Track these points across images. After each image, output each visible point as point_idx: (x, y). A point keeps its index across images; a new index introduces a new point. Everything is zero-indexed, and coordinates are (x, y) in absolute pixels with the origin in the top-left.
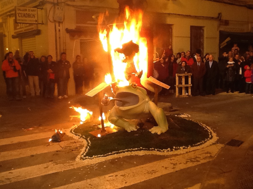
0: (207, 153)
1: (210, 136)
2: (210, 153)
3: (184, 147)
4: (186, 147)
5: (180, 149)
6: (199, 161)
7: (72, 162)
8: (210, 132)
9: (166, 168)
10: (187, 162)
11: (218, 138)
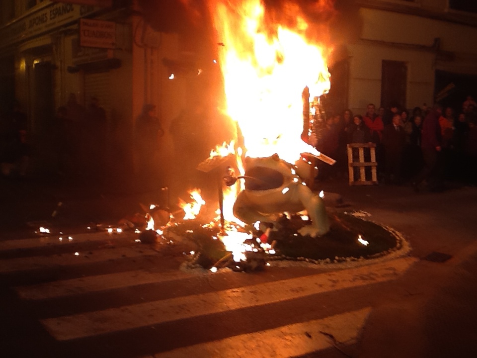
0: (390, 269)
1: (398, 245)
2: (394, 269)
3: (353, 258)
4: (356, 259)
5: (346, 261)
6: (373, 279)
7: (173, 272)
8: (399, 239)
9: (321, 286)
10: (354, 280)
11: (411, 248)
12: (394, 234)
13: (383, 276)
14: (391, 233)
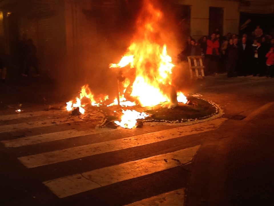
0: (212, 124)
1: (217, 111)
2: (214, 125)
3: (191, 119)
4: (193, 120)
5: (188, 121)
6: (203, 130)
7: (92, 130)
8: (217, 108)
9: (173, 135)
10: (192, 131)
11: (224, 113)
12: (215, 106)
13: (207, 129)
14: (213, 105)
